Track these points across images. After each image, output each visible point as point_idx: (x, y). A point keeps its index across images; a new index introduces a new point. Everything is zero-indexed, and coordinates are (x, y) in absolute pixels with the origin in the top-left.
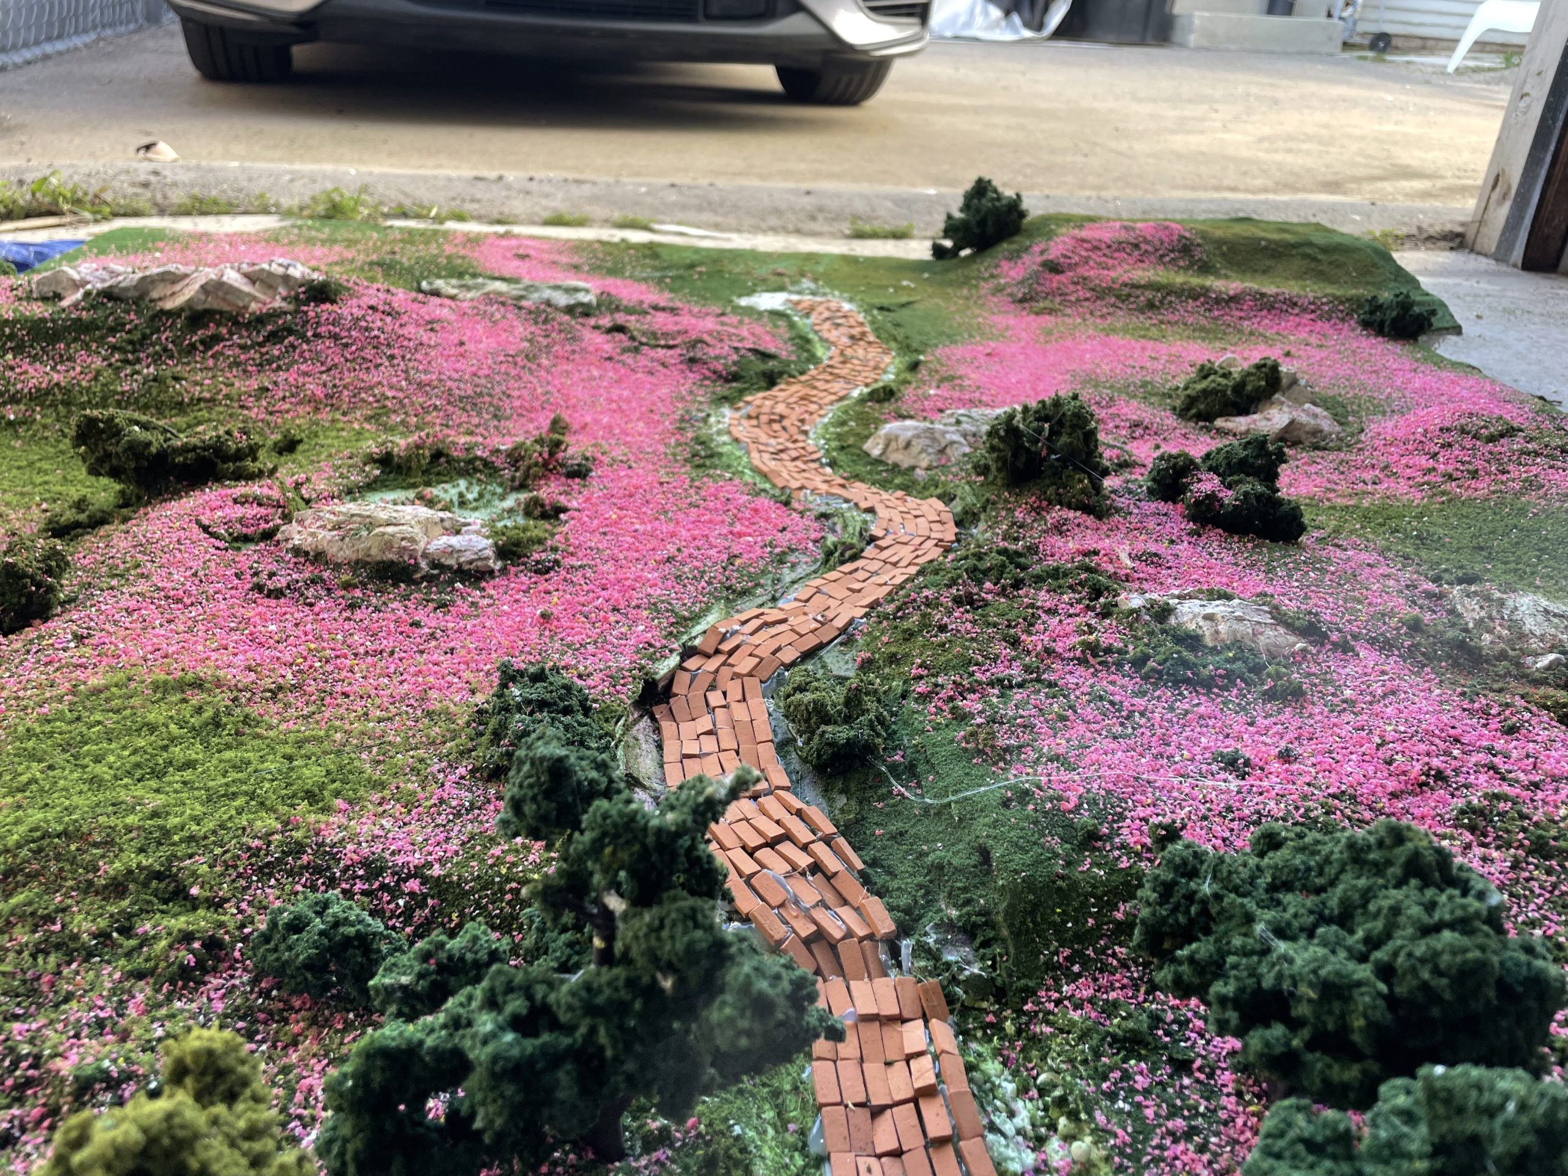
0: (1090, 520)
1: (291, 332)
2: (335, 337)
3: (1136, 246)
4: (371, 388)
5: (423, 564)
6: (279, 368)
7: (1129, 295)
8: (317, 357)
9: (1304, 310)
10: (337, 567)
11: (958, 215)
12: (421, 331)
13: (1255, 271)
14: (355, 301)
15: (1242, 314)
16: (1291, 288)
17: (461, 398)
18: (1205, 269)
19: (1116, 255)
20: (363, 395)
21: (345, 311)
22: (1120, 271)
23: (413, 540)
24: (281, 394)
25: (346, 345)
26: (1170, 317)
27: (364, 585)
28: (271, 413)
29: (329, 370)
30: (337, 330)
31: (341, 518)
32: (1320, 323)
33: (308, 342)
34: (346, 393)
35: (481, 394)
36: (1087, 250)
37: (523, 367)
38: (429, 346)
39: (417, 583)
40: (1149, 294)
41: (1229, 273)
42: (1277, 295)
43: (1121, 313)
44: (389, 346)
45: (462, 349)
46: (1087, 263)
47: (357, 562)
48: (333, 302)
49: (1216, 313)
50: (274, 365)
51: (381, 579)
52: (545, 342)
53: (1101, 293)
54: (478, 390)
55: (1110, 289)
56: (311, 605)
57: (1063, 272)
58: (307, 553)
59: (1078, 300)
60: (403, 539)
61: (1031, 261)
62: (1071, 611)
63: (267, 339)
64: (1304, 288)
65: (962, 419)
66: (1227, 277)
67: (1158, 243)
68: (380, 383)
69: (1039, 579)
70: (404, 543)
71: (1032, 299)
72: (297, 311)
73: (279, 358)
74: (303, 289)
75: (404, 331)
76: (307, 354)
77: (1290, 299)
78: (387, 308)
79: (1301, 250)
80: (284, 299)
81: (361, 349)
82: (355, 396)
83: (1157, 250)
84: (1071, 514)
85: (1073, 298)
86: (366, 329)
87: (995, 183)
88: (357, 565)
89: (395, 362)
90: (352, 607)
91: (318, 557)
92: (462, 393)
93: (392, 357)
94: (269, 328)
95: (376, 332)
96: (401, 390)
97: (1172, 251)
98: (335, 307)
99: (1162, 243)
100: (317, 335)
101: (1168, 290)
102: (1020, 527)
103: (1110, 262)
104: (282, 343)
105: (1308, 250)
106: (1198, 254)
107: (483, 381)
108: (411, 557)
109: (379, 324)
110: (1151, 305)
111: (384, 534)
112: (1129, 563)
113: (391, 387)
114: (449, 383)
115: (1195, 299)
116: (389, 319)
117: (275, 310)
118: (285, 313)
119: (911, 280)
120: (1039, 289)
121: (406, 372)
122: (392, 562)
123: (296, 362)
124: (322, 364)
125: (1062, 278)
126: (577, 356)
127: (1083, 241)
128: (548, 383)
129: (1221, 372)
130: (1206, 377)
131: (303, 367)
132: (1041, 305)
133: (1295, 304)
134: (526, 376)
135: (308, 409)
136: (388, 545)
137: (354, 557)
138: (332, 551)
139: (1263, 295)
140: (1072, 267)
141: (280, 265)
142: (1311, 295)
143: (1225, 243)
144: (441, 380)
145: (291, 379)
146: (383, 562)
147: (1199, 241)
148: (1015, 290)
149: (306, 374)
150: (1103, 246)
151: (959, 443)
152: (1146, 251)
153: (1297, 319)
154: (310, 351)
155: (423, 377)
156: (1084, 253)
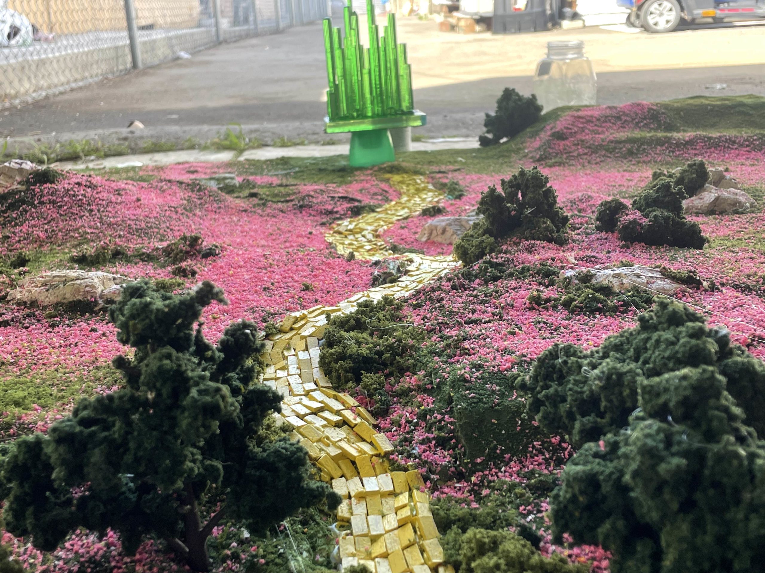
0: (552, 245)
1: (23, 202)
2: (53, 202)
3: (619, 118)
4: (77, 229)
5: (100, 301)
6: (16, 224)
7: (615, 148)
8: (41, 216)
9: (741, 145)
10: (45, 308)
11: (493, 114)
12: (111, 195)
13: (706, 126)
14: (66, 181)
15: (697, 152)
16: (731, 133)
17: (137, 230)
18: (670, 128)
19: (604, 125)
20: (72, 234)
21: (60, 187)
22: (607, 134)
23: (93, 287)
24: (17, 239)
25: (61, 207)
26: (645, 158)
27: (61, 316)
28: (11, 251)
29: (49, 222)
30: (55, 198)
31: (47, 279)
32: (754, 153)
33: (35, 207)
34: (60, 234)
35: (151, 227)
36: (582, 123)
37: (182, 214)
38: (116, 203)
39: (97, 314)
40: (628, 146)
41: (686, 128)
42: (720, 137)
43: (609, 160)
44: (89, 204)
45: (139, 203)
46: (583, 131)
47: (57, 304)
48: (52, 182)
49: (678, 153)
50: (13, 223)
51: (72, 311)
52: (199, 202)
53: (594, 149)
54: (149, 225)
55: (601, 145)
56: (27, 328)
57: (567, 139)
58: (25, 303)
59: (579, 155)
60: (86, 286)
61: (545, 136)
63: (8, 208)
64: (740, 132)
66: (684, 131)
67: (634, 115)
68: (83, 226)
69: (511, 275)
70: (87, 289)
71: (546, 158)
72: (28, 189)
73: (16, 219)
74: (32, 176)
75: (100, 196)
76: (35, 215)
77: (730, 139)
78: (88, 184)
79: (737, 109)
80: (19, 183)
81: (71, 208)
82: (66, 235)
83: (634, 119)
84: (539, 242)
85: (575, 154)
86: (74, 196)
87: (517, 90)
88: (57, 305)
89: (93, 213)
90: (53, 326)
91: (34, 304)
92: (138, 227)
93: (91, 210)
94: (10, 201)
95: (80, 197)
96: (97, 228)
97: (645, 119)
98: (53, 185)
99: (637, 114)
100: (41, 203)
101: (641, 142)
103: (600, 129)
104: (18, 210)
105: (742, 109)
106: (662, 118)
107: (153, 220)
108: (92, 297)
109: (82, 192)
110: (631, 153)
111: (74, 284)
112: (574, 261)
113: (90, 228)
114: (129, 222)
115: (662, 146)
116: (89, 190)
117: (13, 190)
118: (20, 192)
119: (462, 157)
120: (551, 151)
121: (101, 218)
122: (80, 301)
123: (28, 220)
124: (45, 219)
125: (567, 142)
126: (222, 210)
127: (579, 117)
128: (200, 224)
131: (33, 222)
132: (553, 161)
133: (734, 142)
134: (184, 219)
135: (35, 246)
136: (78, 290)
137: (55, 301)
138: (41, 298)
139: (710, 138)
140: (572, 135)
141: (17, 163)
142: (745, 135)
143: (682, 111)
144: (123, 221)
145: (24, 230)
146: (74, 301)
147: (663, 111)
148: (534, 154)
149: (34, 226)
150: (594, 120)
152: (626, 121)
153: (737, 152)
154: (37, 212)
155: (111, 219)
156: (581, 126)
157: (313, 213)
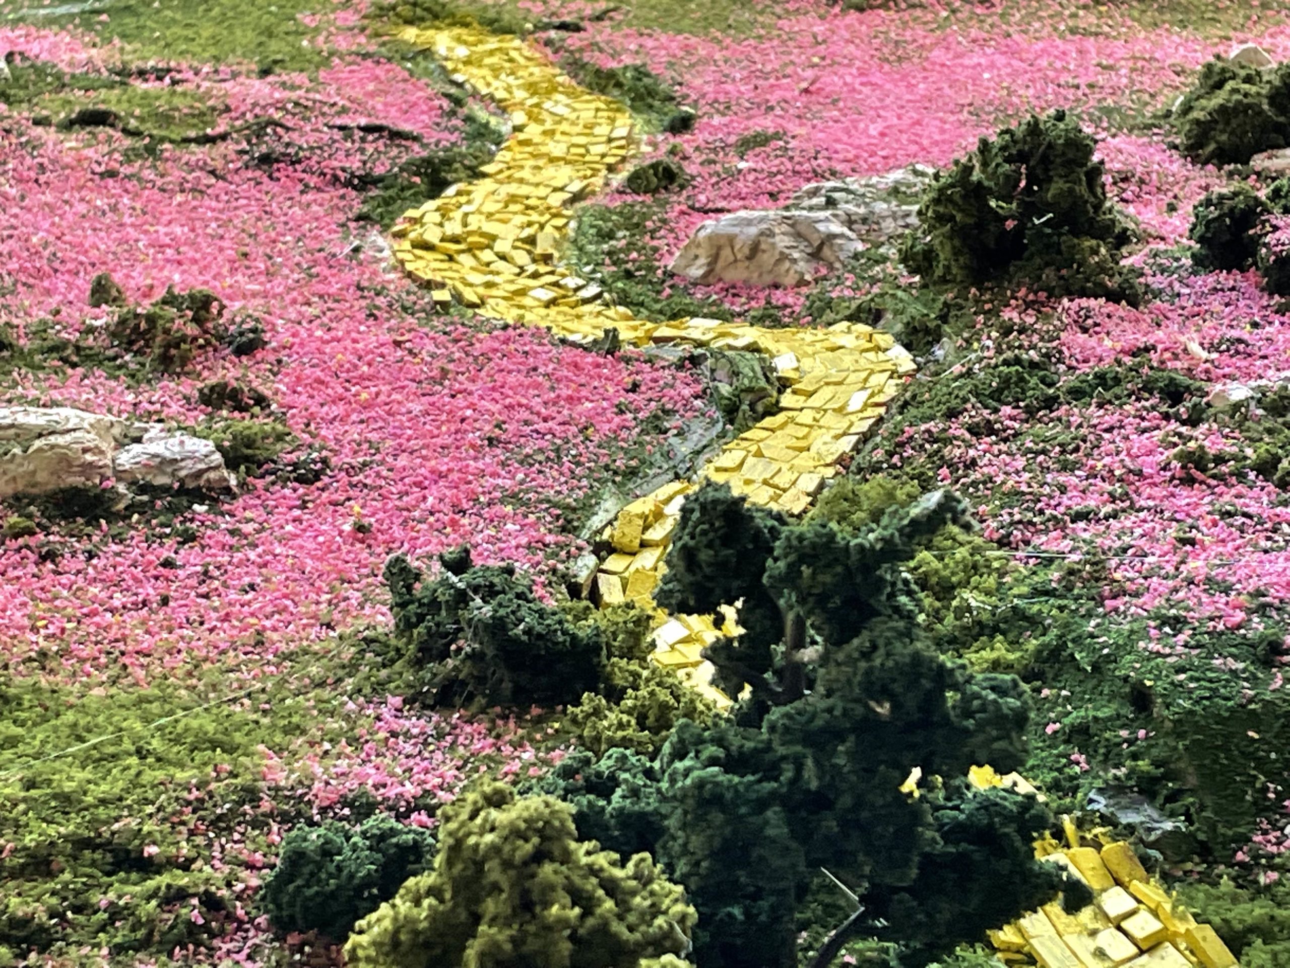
0: (1123, 309)
5: (122, 488)
39: (124, 517)
47: (20, 496)
51: (65, 516)
62: (1144, 424)
65: (836, 195)
69: (1077, 394)
84: (1092, 303)
88: (21, 500)
102: (1020, 332)
108: (101, 479)
111: (51, 448)
112: (1204, 355)
122: (76, 489)
129: (1243, 73)
130: (1219, 85)
136: (63, 464)
137: (12, 491)
151: (842, 236)
157: (313, 181)
